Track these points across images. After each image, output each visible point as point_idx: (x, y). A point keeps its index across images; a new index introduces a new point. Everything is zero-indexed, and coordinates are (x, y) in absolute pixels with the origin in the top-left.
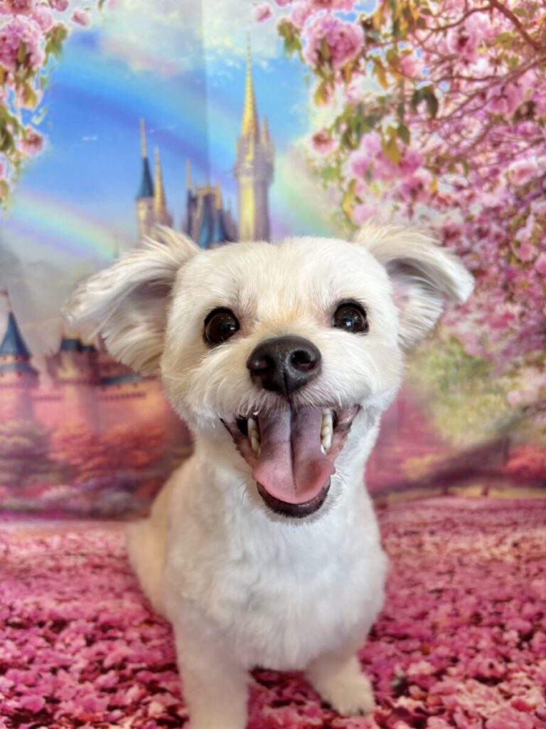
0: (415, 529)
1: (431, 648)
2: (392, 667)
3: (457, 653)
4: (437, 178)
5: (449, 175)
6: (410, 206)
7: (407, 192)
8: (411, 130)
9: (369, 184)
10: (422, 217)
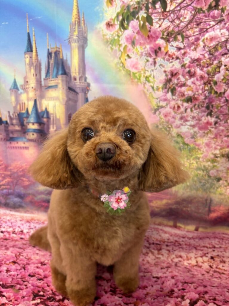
0: (158, 242)
4: (168, 44)
5: (174, 42)
6: (154, 59)
7: (152, 52)
8: (153, 17)
9: (134, 48)
10: (161, 65)
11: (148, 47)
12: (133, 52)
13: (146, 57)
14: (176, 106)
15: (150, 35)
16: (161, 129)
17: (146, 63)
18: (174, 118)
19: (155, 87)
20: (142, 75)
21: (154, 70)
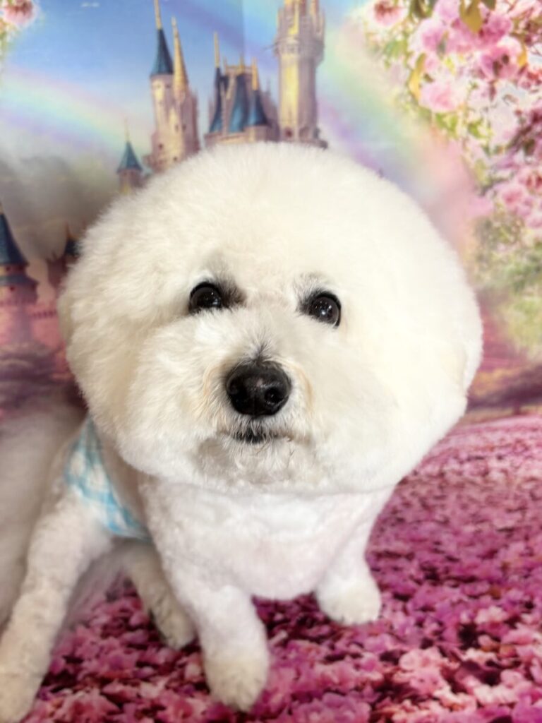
1: (503, 592)
2: (458, 615)
3: (532, 597)
4: (527, 49)
6: (492, 83)
7: (487, 65)
9: (441, 58)
10: (508, 97)
11: (479, 55)
12: (440, 69)
13: (470, 78)
14: (534, 178)
15: (485, 30)
17: (470, 92)
20: (460, 121)
21: (490, 110)
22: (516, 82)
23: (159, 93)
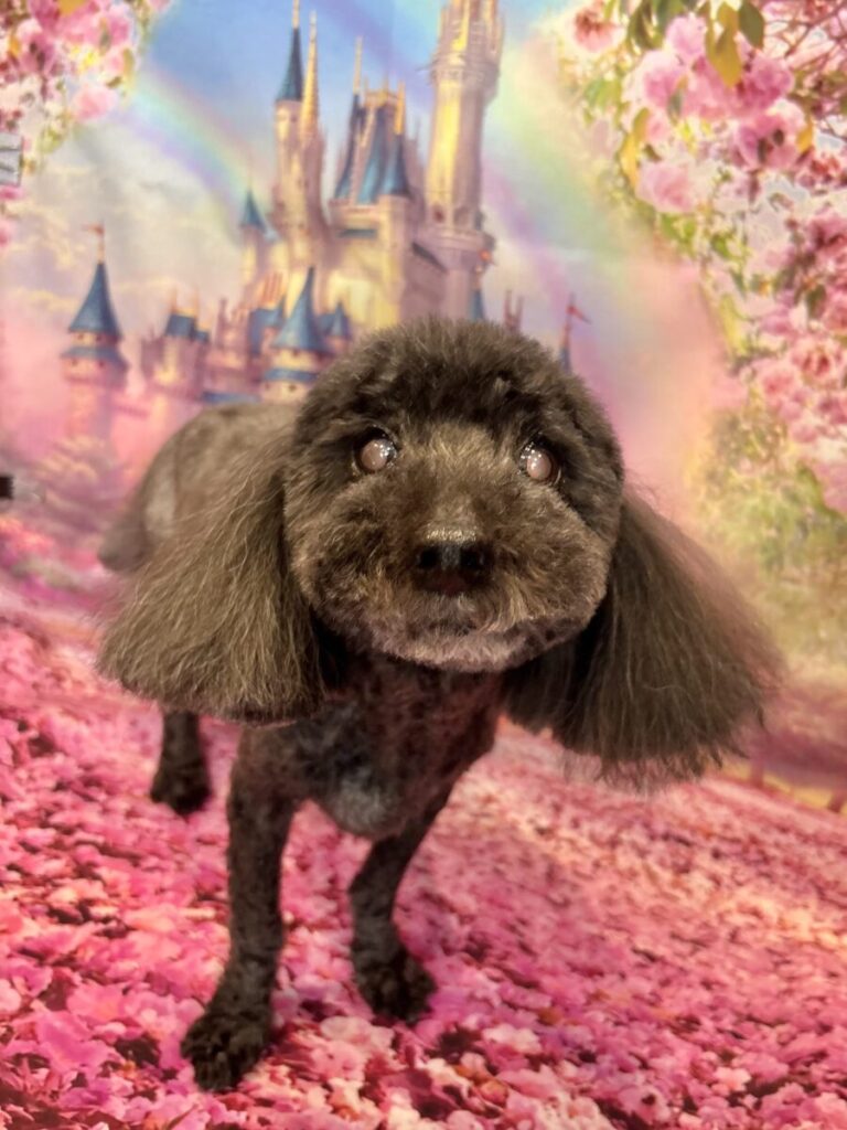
0: (686, 834)
4: (815, 122)
5: (841, 117)
6: (754, 173)
7: (749, 145)
8: (767, 15)
9: (675, 122)
10: (776, 198)
11: (734, 125)
12: (671, 140)
13: (720, 163)
14: (816, 357)
15: (746, 82)
16: (746, 433)
17: (718, 185)
18: (799, 399)
19: (748, 277)
20: (700, 231)
21: (748, 215)
22: (791, 175)
23: (283, 128)
